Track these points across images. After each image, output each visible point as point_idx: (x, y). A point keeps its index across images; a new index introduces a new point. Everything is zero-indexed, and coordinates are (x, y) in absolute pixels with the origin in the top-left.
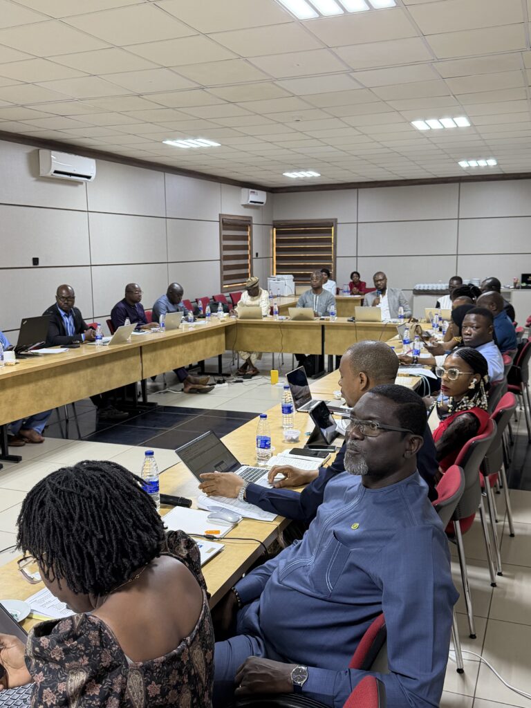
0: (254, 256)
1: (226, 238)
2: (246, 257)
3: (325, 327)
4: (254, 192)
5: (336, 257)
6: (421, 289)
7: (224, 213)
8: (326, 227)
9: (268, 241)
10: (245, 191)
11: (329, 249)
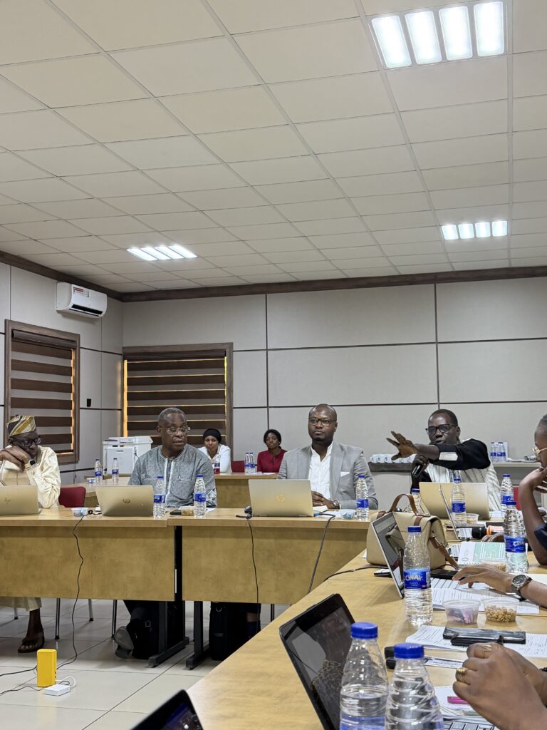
0: (83, 404)
1: (17, 366)
2: (66, 405)
3: (184, 533)
4: (81, 290)
5: (231, 408)
6: (382, 461)
7: (15, 318)
8: (216, 357)
9: (114, 383)
10: (64, 286)
11: (220, 395)
